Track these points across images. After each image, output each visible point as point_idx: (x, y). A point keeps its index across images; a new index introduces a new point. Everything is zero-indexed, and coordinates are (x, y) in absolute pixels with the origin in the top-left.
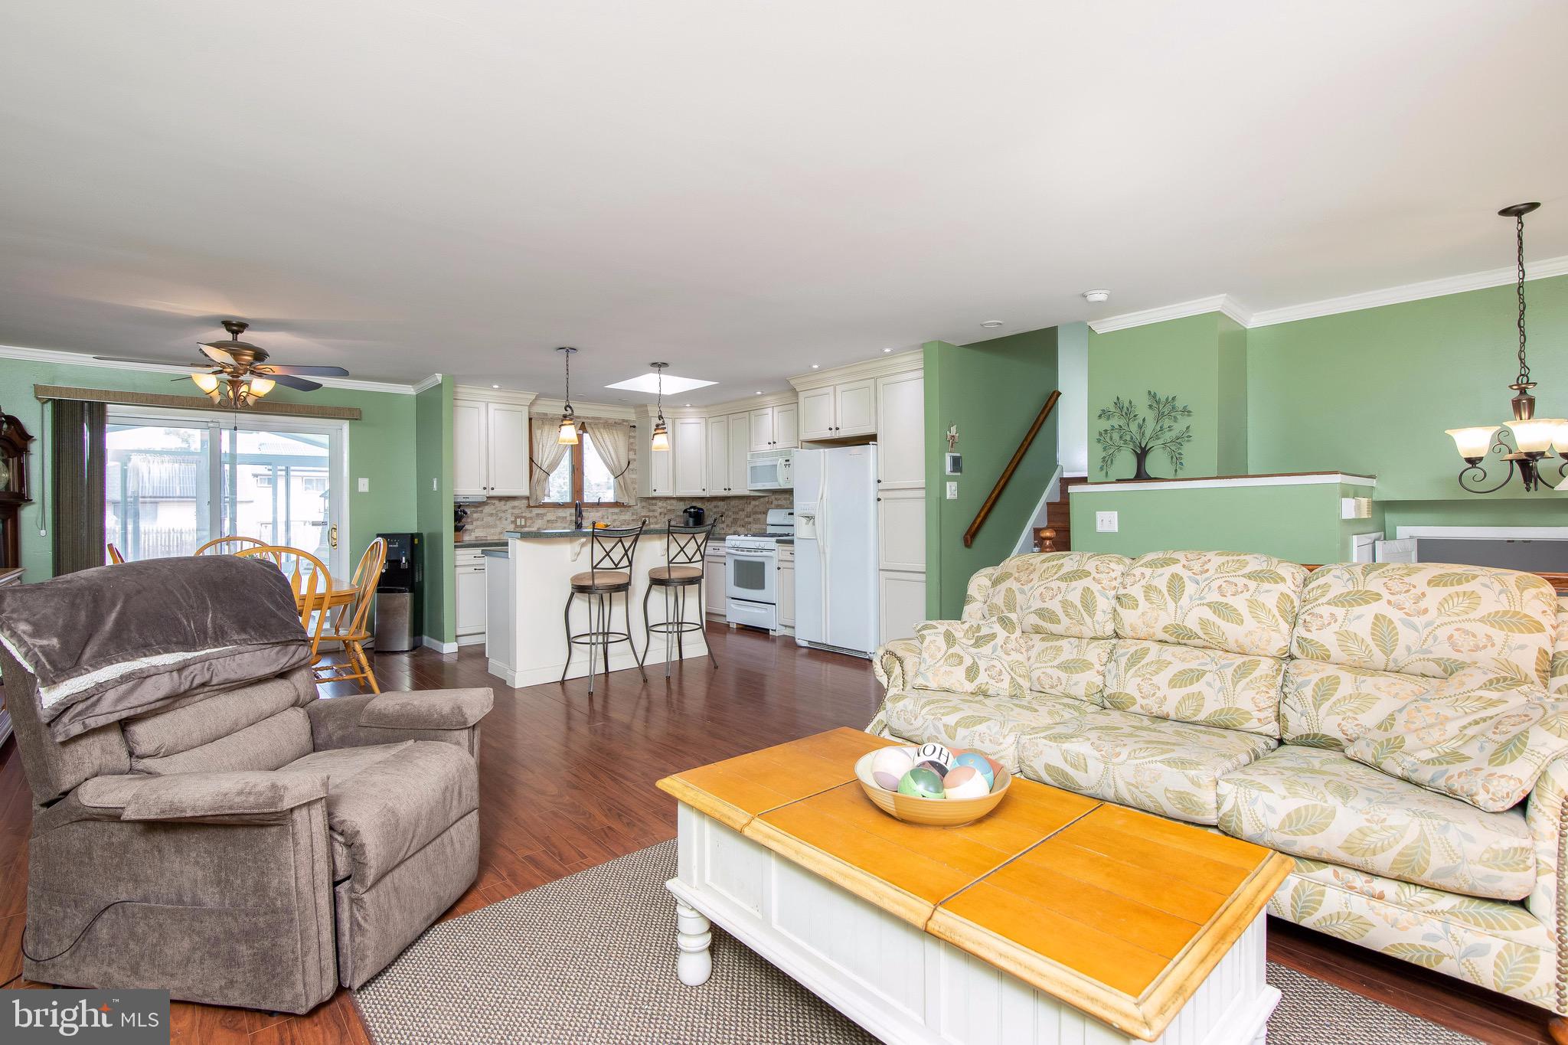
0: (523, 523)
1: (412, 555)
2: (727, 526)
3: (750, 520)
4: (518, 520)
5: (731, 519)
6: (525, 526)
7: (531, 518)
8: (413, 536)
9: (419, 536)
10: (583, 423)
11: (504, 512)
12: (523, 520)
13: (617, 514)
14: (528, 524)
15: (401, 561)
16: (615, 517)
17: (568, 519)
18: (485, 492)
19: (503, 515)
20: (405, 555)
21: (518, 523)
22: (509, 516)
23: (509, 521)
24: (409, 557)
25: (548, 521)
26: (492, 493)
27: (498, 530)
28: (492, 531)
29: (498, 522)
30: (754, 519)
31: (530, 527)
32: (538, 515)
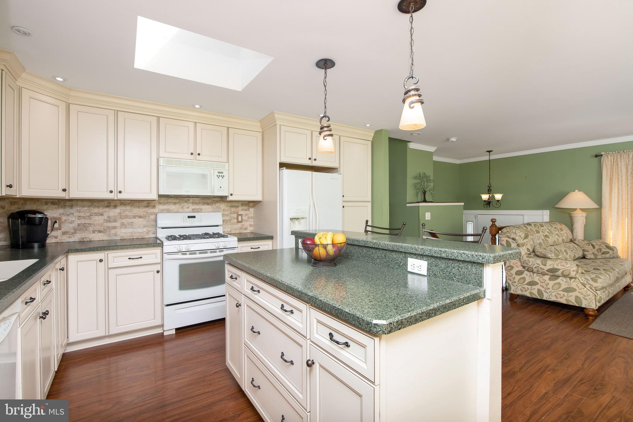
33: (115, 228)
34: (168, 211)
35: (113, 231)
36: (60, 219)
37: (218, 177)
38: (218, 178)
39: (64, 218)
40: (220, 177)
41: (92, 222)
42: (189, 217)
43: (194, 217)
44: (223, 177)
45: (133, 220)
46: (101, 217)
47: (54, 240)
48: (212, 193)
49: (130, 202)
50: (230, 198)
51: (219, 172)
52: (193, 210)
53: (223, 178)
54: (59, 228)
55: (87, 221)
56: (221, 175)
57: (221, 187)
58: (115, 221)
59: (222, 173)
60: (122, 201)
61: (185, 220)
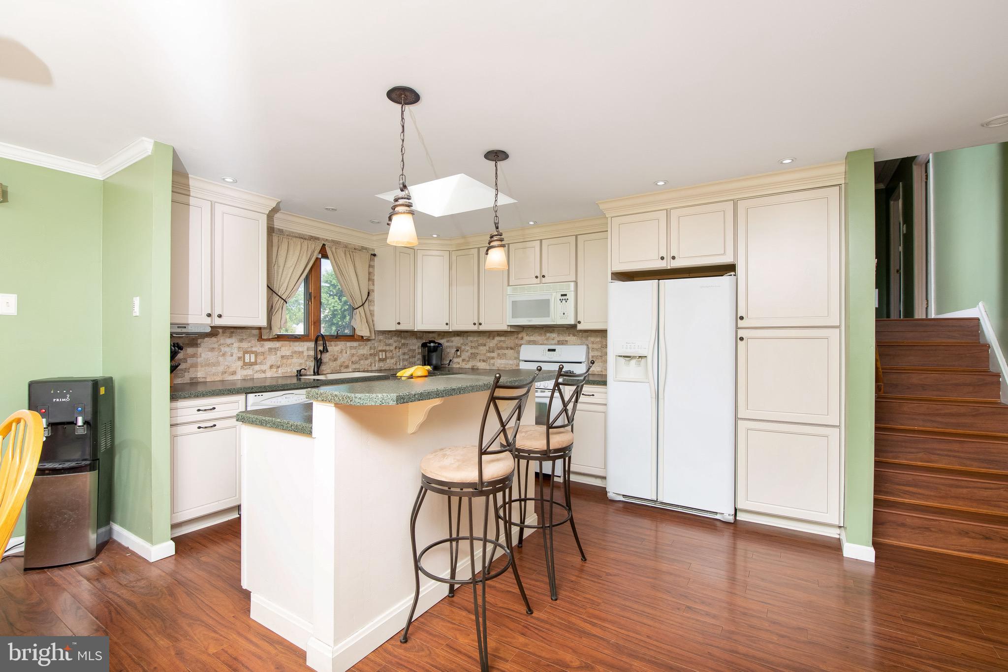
0: (253, 360)
1: (95, 412)
2: (463, 360)
3: (494, 355)
4: (247, 356)
5: (468, 354)
6: (255, 363)
7: (263, 353)
8: (96, 384)
9: (108, 382)
10: (324, 245)
11: (228, 346)
12: (253, 356)
13: (355, 348)
14: (259, 361)
15: (74, 423)
16: (354, 351)
17: (305, 354)
18: (208, 321)
19: (227, 349)
20: (80, 413)
21: (247, 360)
22: (235, 351)
23: (235, 357)
24: (89, 418)
25: (282, 357)
26: (218, 322)
27: (221, 369)
28: (214, 369)
29: (221, 359)
30: (499, 355)
31: (261, 363)
32: (270, 349)
33: (493, 358)
34: (534, 343)
35: (492, 361)
36: (460, 348)
37: (561, 300)
38: (561, 302)
39: (463, 347)
40: (564, 301)
41: (479, 352)
42: (549, 350)
43: (554, 350)
44: (566, 300)
45: (506, 351)
46: (484, 347)
47: (458, 366)
48: (554, 322)
49: (504, 333)
50: (579, 327)
51: (562, 295)
52: (558, 341)
53: (566, 302)
54: (460, 356)
55: (476, 351)
56: (564, 298)
57: (564, 314)
58: (493, 352)
59: (566, 295)
60: (499, 333)
61: (544, 354)
